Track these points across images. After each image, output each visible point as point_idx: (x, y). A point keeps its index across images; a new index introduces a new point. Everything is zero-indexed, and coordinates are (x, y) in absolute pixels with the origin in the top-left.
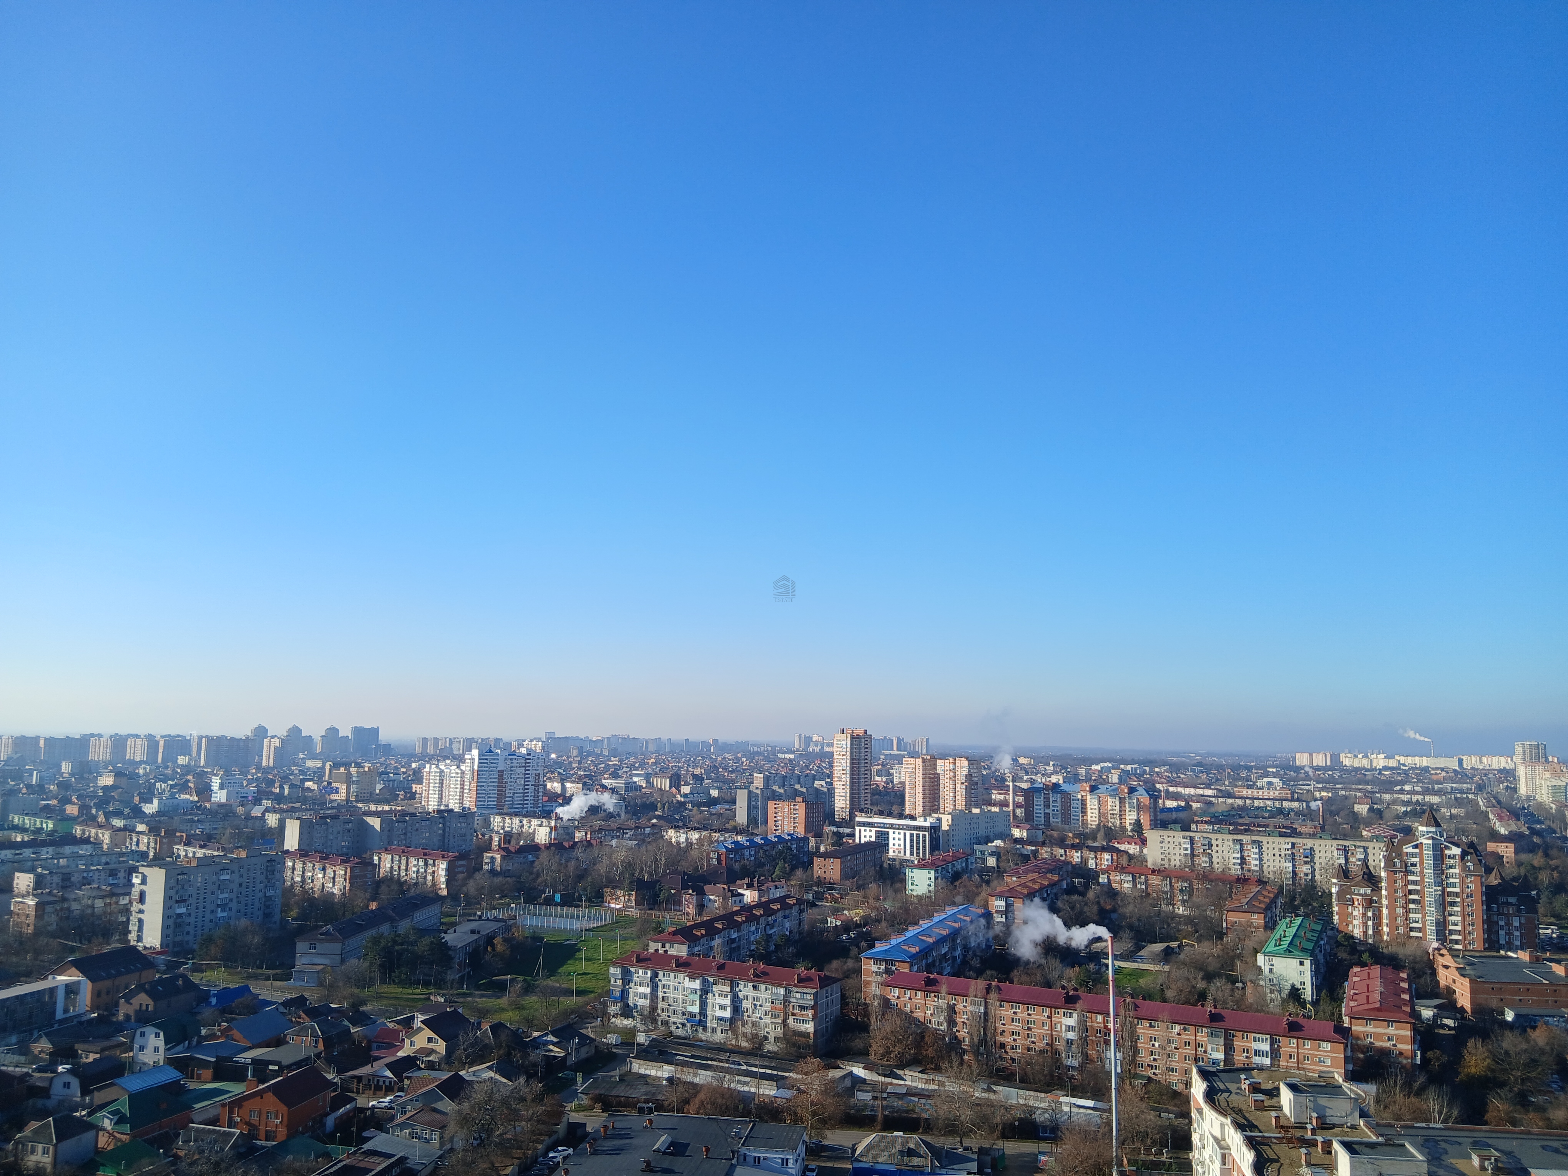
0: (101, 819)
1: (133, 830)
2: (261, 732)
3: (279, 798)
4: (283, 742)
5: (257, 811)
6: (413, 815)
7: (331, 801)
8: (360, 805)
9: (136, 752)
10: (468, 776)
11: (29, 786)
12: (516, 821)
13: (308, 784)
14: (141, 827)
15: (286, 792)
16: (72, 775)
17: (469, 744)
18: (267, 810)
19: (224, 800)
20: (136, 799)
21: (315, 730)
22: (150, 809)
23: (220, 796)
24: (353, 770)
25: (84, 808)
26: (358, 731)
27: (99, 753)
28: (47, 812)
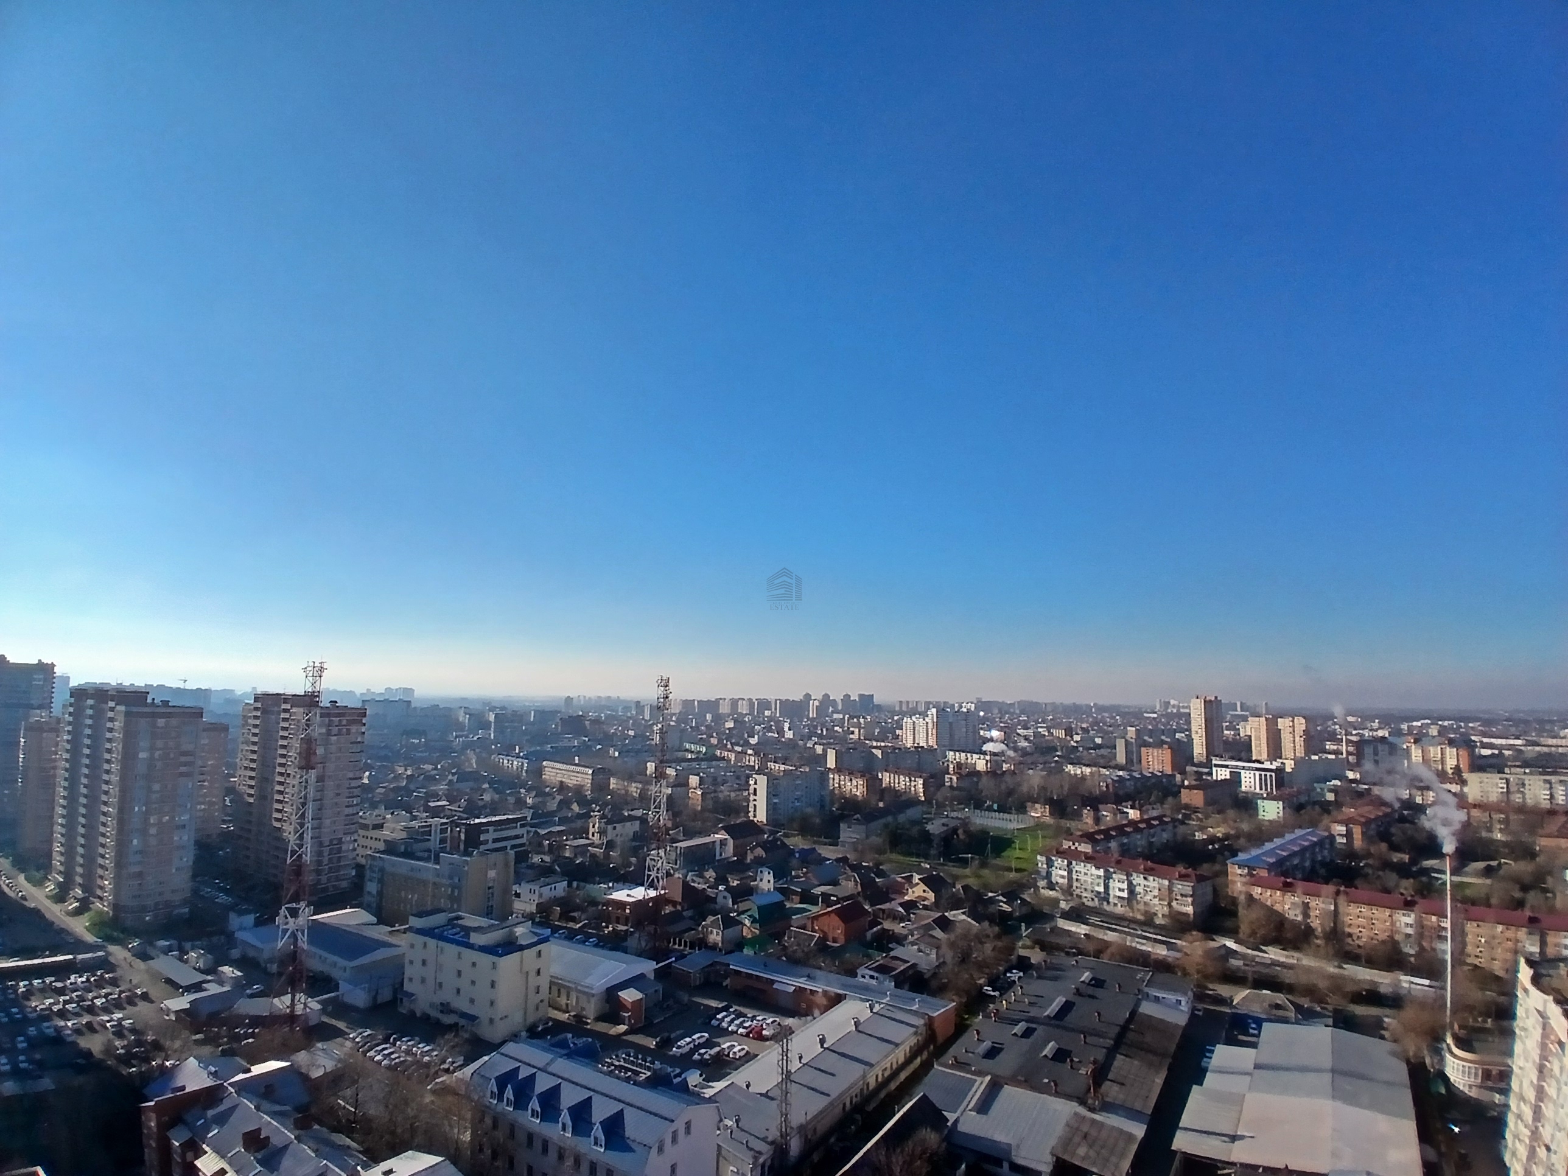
0: (729, 746)
1: (746, 753)
2: (808, 697)
3: (821, 736)
4: (820, 702)
5: (810, 744)
6: (900, 749)
7: (851, 739)
8: (867, 742)
9: (743, 709)
10: (930, 726)
11: (691, 727)
12: (963, 755)
13: (836, 728)
14: (750, 752)
15: (825, 733)
16: (712, 721)
17: (928, 705)
18: (815, 743)
19: (792, 737)
20: (746, 735)
21: (837, 696)
22: (754, 741)
23: (789, 735)
24: (862, 720)
25: (720, 740)
26: (861, 696)
27: (724, 709)
28: (701, 742)
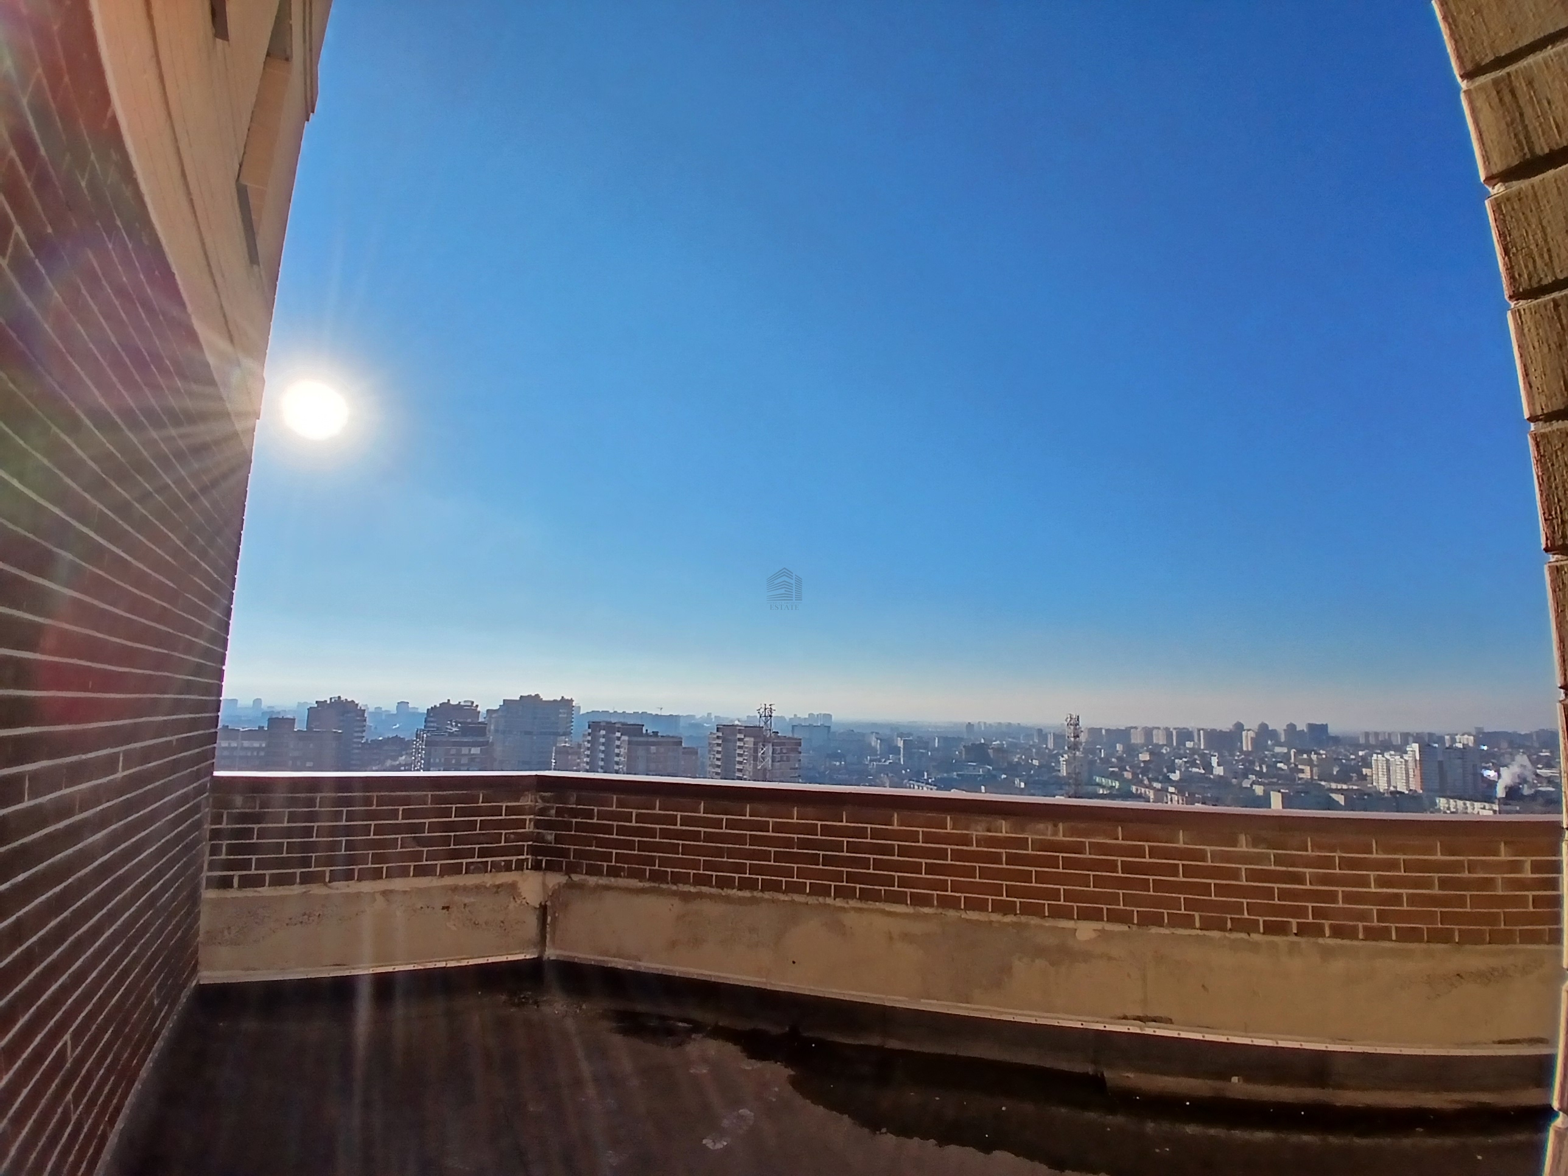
0: (1146, 782)
1: (1167, 791)
2: (1239, 727)
3: (1260, 774)
4: (1257, 734)
5: (1246, 784)
6: (1369, 795)
7: (1300, 779)
8: (1323, 783)
9: (1159, 739)
10: (1411, 765)
11: (1101, 759)
12: (1460, 803)
13: (1279, 765)
15: (1265, 770)
16: (1124, 752)
17: (1406, 738)
18: (1254, 783)
19: (1222, 774)
20: (1165, 770)
21: (1278, 725)
22: (1175, 776)
23: (1219, 771)
24: (1314, 757)
25: (1135, 775)
26: (1311, 726)
27: (1137, 739)
28: (1113, 776)
